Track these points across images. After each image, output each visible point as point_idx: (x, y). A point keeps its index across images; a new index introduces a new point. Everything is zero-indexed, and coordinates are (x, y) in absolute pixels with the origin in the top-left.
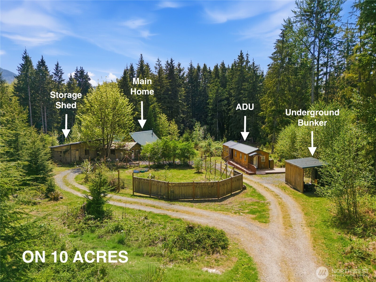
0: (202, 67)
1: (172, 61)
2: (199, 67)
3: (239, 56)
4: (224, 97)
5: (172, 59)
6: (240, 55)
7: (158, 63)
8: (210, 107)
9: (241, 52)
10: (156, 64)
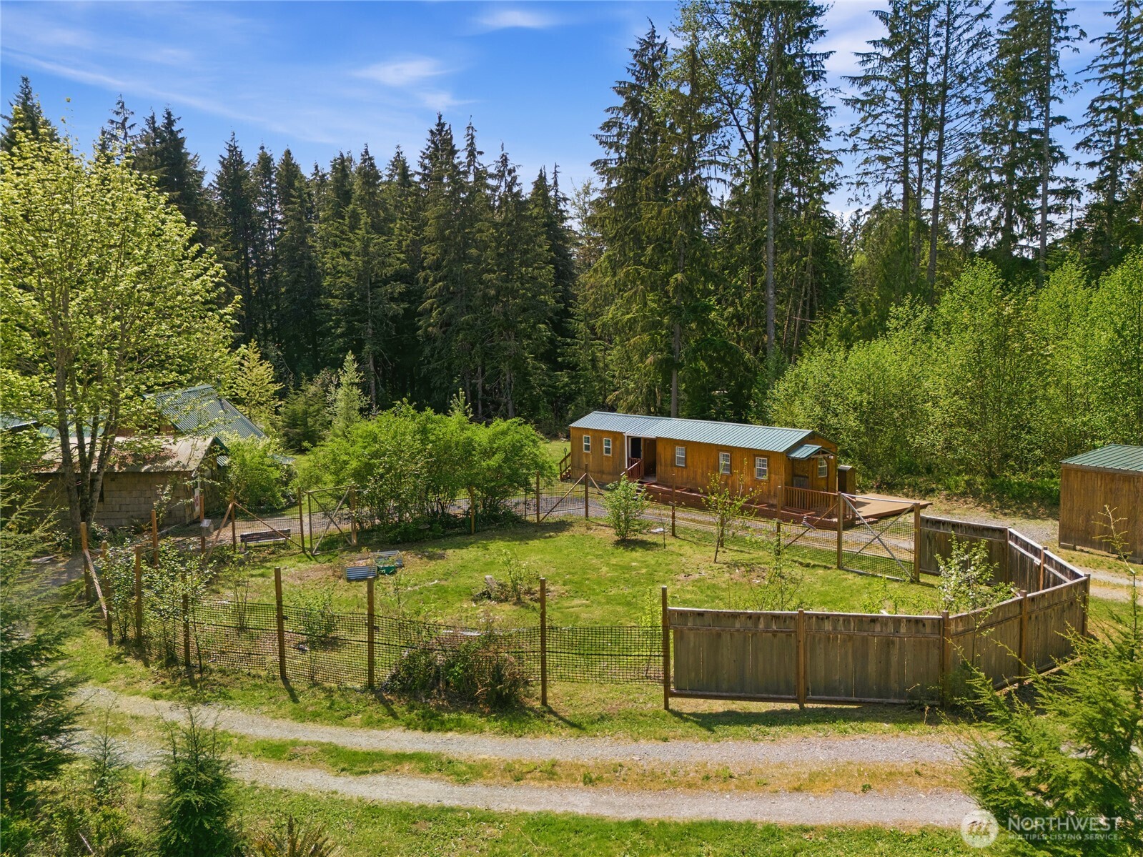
0: (277, 161)
1: (170, 122)
2: (265, 161)
3: (431, 132)
4: (389, 271)
5: (169, 114)
6: (434, 128)
7: (119, 119)
8: (334, 303)
9: (440, 118)
10: (112, 122)
